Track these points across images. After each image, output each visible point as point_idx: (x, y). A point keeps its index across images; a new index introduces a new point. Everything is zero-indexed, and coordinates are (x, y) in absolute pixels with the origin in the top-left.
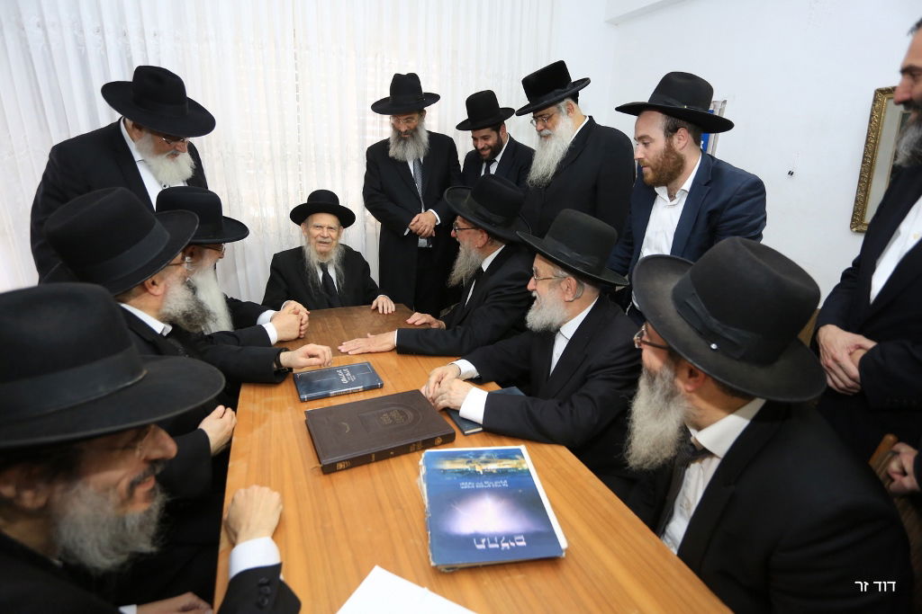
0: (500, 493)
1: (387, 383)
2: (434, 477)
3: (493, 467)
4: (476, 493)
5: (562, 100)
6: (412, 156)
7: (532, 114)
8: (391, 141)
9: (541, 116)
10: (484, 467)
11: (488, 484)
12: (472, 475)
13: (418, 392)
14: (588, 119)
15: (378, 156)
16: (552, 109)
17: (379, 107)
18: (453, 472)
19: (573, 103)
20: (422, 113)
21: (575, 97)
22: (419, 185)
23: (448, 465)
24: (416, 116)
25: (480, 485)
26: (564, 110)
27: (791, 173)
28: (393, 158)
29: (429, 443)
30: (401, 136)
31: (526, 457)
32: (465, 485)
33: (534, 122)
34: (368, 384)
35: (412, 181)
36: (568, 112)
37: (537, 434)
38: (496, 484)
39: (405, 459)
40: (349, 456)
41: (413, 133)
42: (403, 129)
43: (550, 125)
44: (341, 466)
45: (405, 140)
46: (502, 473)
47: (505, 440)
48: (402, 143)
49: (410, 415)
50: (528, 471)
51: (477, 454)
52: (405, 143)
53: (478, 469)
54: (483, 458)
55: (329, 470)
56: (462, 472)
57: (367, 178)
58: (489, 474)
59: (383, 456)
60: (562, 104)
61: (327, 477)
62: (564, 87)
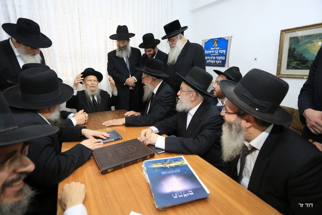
0: (178, 175)
1: (123, 138)
2: (150, 171)
3: (173, 165)
4: (168, 175)
5: (178, 34)
6: (125, 56)
7: (167, 39)
8: (117, 50)
9: (171, 40)
10: (169, 165)
11: (172, 172)
12: (165, 169)
13: (137, 139)
14: (187, 41)
15: (112, 56)
16: (175, 38)
17: (112, 37)
18: (157, 168)
19: (182, 35)
20: (128, 40)
21: (183, 33)
22: (128, 66)
23: (155, 166)
24: (126, 41)
25: (169, 172)
26: (179, 38)
27: (256, 59)
28: (117, 57)
29: (145, 158)
30: (121, 49)
31: (185, 160)
32: (164, 173)
33: (168, 42)
34: (116, 138)
35: (126, 65)
36: (180, 38)
37: (187, 151)
38: (175, 171)
39: (135, 165)
40: (113, 166)
41: (125, 47)
42: (121, 46)
43: (174, 43)
44: (109, 170)
45: (122, 50)
46: (177, 167)
47: (174, 155)
48: (121, 51)
49: (135, 148)
50: (187, 165)
51: (166, 161)
52: (122, 51)
53: (167, 166)
54: (168, 162)
55: (104, 173)
56: (161, 168)
57: (108, 64)
58: (172, 168)
59: (127, 165)
60: (178, 36)
61: (104, 176)
62: (179, 29)
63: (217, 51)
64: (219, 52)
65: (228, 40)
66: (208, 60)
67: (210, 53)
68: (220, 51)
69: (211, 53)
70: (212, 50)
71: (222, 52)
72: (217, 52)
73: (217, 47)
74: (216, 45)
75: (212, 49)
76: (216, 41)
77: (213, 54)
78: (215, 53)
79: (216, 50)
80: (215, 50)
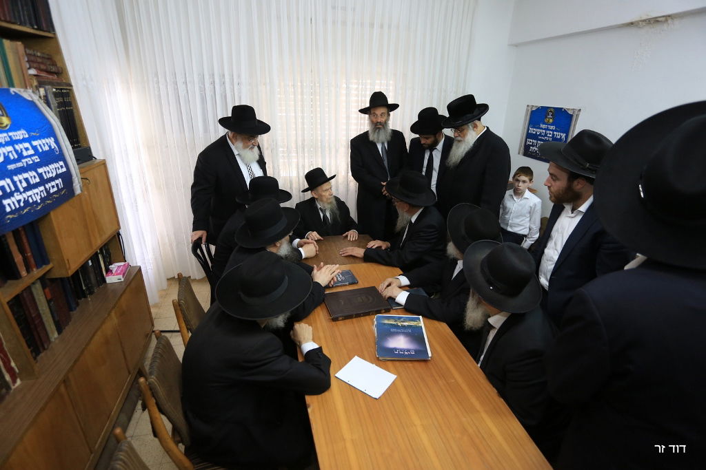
6: (383, 139)
13: (374, 288)
16: (464, 127)
19: (477, 122)
26: (471, 127)
30: (376, 127)
36: (474, 128)
43: (462, 135)
52: (379, 131)
63: (551, 132)
64: (553, 135)
65: (572, 116)
66: (533, 146)
67: (538, 133)
68: (555, 133)
69: (540, 135)
70: (542, 129)
71: (559, 137)
72: (550, 134)
73: (552, 125)
74: (551, 121)
75: (543, 126)
76: (551, 111)
77: (542, 136)
78: (546, 135)
79: (550, 130)
80: (547, 129)
